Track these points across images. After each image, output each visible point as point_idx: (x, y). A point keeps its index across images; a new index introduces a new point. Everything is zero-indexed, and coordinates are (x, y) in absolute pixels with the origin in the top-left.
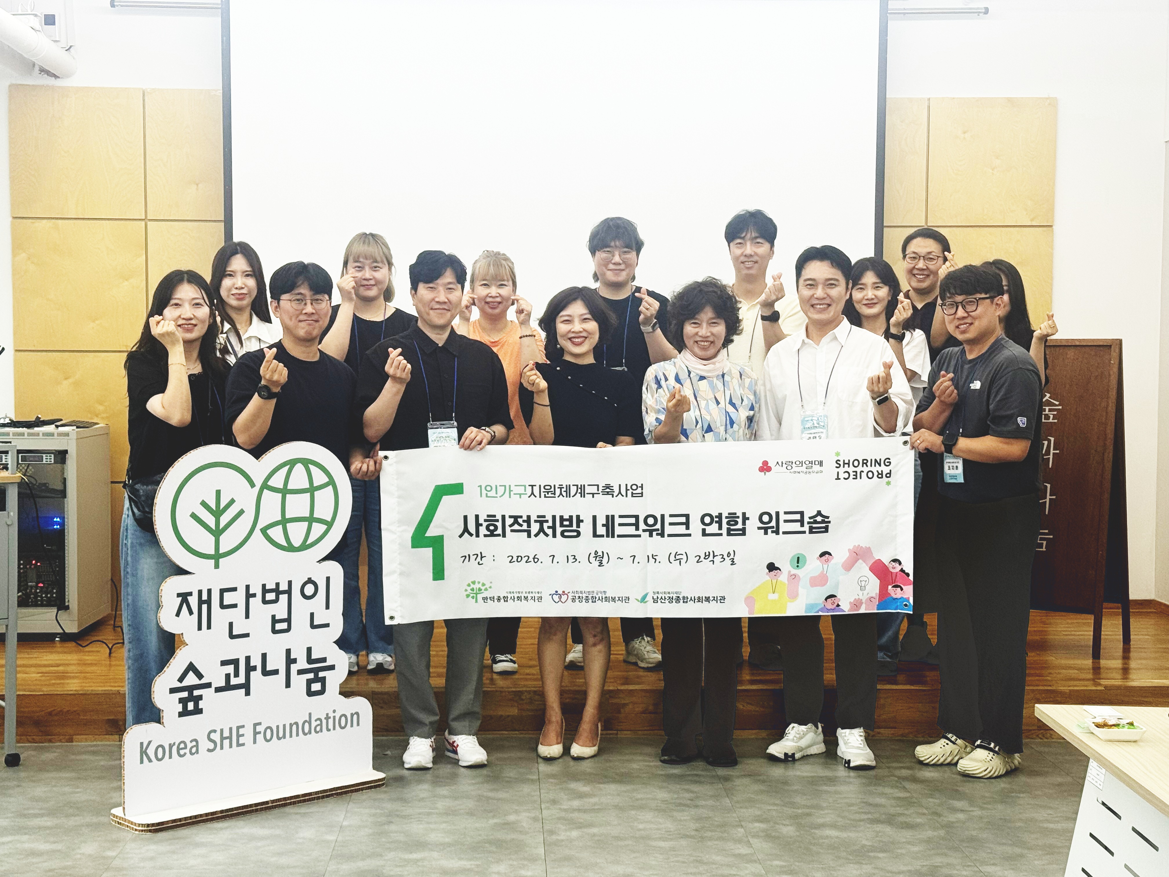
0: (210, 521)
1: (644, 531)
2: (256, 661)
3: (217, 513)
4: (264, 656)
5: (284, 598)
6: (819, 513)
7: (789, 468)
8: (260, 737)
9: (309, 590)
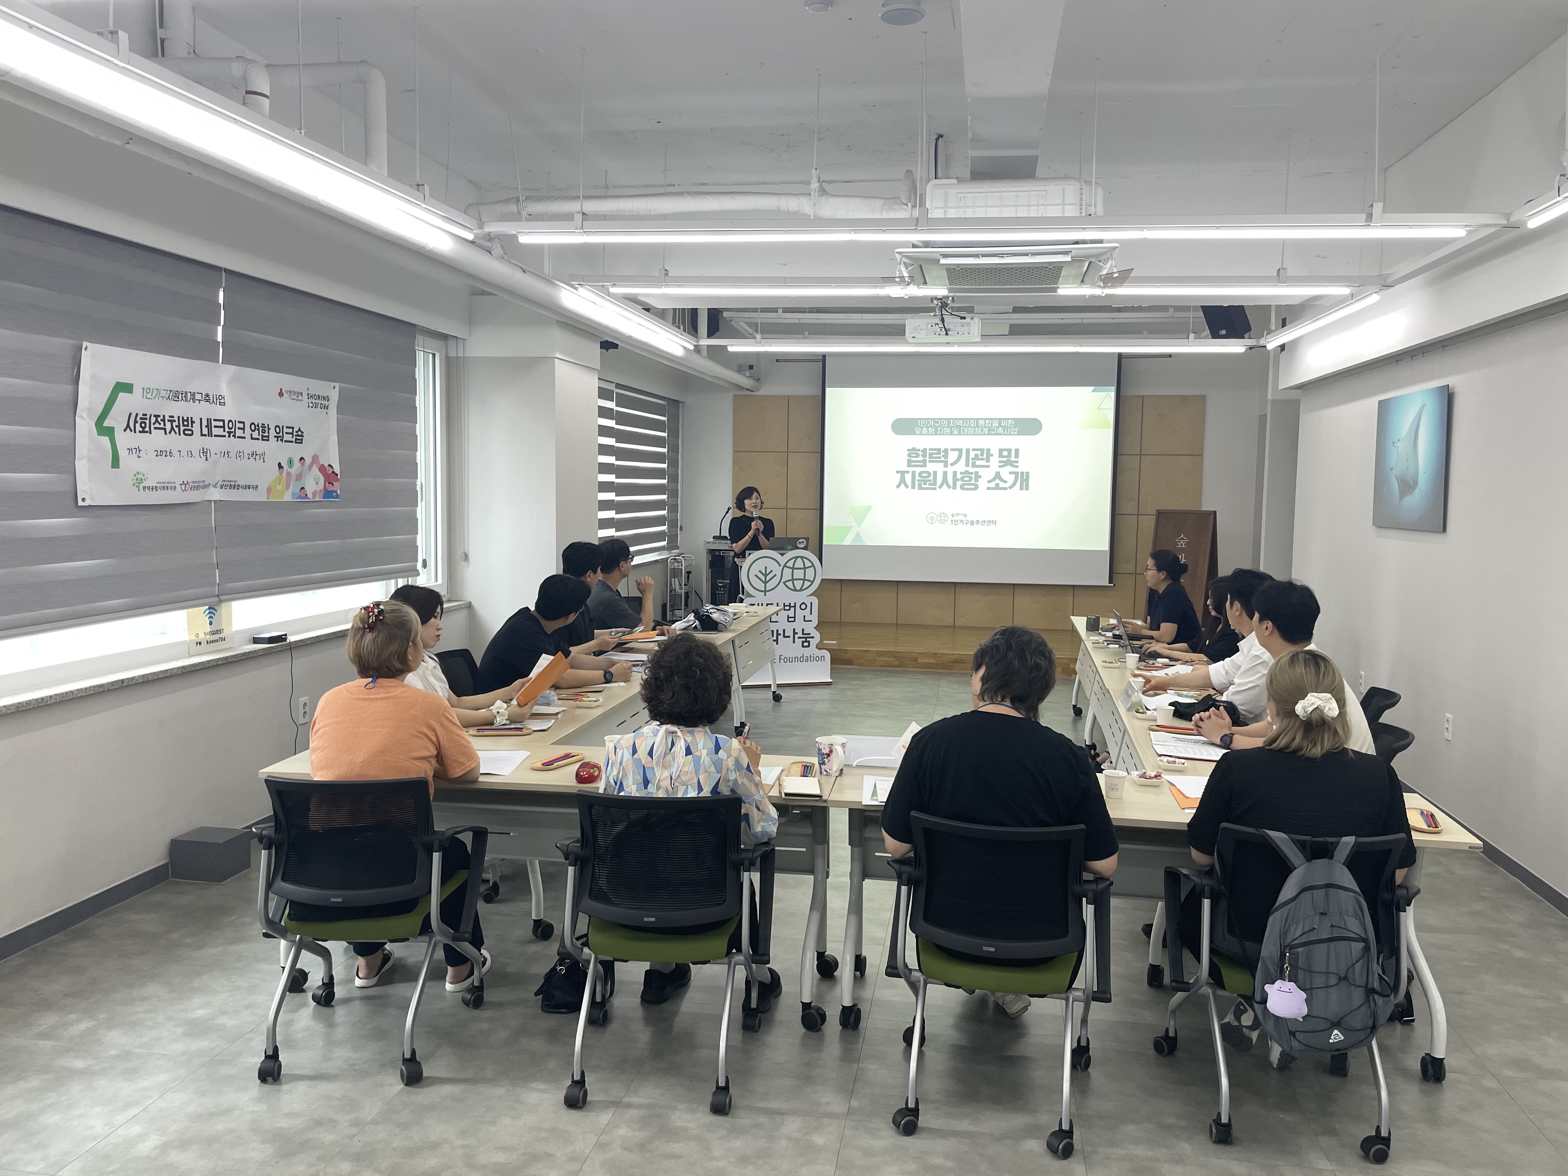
0: (763, 578)
2: (781, 632)
3: (766, 575)
4: (784, 630)
5: (792, 609)
8: (782, 661)
9: (803, 607)
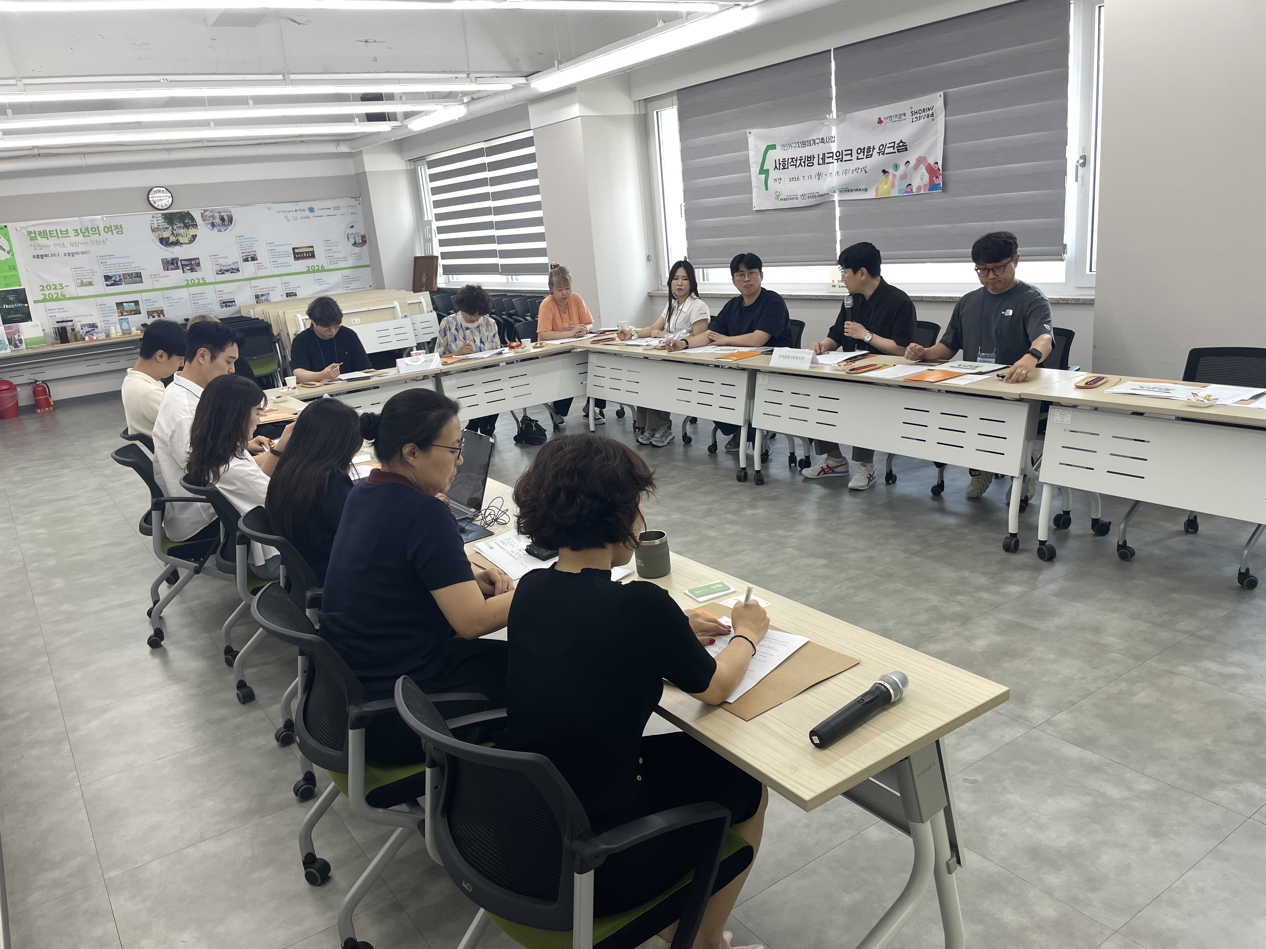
1: (835, 160)
6: (901, 141)
7: (891, 119)
